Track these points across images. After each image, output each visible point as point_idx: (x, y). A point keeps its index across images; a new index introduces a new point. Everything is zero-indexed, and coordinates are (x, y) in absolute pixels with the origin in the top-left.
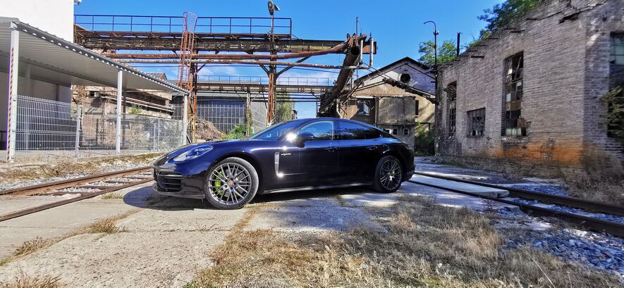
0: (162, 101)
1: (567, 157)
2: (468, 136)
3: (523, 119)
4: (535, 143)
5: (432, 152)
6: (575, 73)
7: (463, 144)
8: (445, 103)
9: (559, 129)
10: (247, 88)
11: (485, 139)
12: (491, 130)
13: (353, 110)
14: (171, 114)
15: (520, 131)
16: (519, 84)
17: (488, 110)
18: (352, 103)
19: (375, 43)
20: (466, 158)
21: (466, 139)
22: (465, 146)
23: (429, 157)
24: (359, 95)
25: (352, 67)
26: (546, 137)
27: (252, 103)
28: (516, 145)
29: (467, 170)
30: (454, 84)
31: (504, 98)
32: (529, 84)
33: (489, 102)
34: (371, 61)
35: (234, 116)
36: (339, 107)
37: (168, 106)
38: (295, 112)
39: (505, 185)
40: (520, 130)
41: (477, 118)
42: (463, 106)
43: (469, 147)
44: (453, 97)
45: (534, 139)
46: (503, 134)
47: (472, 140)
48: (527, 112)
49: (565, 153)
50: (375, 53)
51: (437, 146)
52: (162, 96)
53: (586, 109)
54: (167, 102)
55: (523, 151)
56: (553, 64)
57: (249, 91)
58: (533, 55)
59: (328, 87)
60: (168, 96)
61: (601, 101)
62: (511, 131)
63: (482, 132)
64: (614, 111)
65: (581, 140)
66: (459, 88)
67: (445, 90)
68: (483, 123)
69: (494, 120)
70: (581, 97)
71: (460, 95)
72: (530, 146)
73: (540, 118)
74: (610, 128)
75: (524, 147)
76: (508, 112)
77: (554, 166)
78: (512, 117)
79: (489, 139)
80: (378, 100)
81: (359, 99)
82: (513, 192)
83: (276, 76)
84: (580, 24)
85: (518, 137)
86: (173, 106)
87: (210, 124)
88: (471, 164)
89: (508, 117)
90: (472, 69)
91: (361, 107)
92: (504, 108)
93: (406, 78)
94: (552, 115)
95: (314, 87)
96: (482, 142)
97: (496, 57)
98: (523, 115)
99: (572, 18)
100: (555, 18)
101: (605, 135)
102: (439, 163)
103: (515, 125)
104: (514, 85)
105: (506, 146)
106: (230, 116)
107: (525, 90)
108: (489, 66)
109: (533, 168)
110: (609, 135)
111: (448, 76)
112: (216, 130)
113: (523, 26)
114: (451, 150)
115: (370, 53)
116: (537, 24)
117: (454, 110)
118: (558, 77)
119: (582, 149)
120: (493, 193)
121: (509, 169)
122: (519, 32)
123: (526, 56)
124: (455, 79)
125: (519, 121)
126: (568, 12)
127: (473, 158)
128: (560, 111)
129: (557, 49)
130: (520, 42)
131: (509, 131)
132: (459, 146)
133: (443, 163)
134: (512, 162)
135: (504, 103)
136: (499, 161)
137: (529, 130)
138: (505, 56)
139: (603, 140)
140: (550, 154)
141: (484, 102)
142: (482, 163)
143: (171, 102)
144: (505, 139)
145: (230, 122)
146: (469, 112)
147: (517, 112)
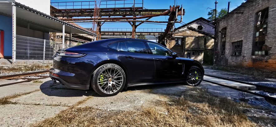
2: (232, 56)
3: (266, 46)
4: (274, 59)
8: (220, 39)
11: (241, 57)
12: (246, 52)
13: (173, 43)
15: (264, 53)
16: (265, 26)
17: (244, 41)
18: (173, 39)
20: (230, 67)
21: (231, 57)
22: (230, 60)
23: (210, 66)
24: (176, 36)
28: (261, 60)
29: (230, 73)
30: (225, 29)
31: (255, 34)
32: (272, 26)
33: (245, 37)
41: (238, 46)
42: (230, 39)
43: (232, 61)
44: (224, 35)
45: (273, 57)
46: (253, 54)
47: (234, 58)
48: (269, 42)
50: (184, 15)
51: (215, 60)
55: (266, 64)
58: (275, 8)
59: (162, 33)
63: (240, 53)
66: (228, 30)
67: (220, 32)
68: (241, 48)
69: (247, 47)
71: (228, 34)
72: (270, 60)
75: (267, 62)
76: (257, 42)
78: (259, 45)
79: (244, 57)
80: (185, 38)
81: (176, 38)
82: (259, 87)
85: (262, 56)
88: (233, 70)
89: (256, 45)
91: (177, 42)
92: (254, 40)
93: (200, 28)
96: (240, 59)
97: (250, 12)
98: (266, 44)
102: (215, 69)
103: (261, 50)
105: (254, 61)
107: (269, 29)
109: (271, 73)
111: (222, 25)
114: (222, 63)
117: (225, 42)
120: (246, 87)
121: (255, 73)
123: (270, 10)
124: (226, 26)
125: (264, 47)
127: (235, 67)
130: (266, 2)
131: (257, 52)
132: (227, 61)
133: (217, 69)
134: (257, 69)
135: (255, 37)
136: (249, 69)
137: (270, 52)
138: (256, 11)
141: (242, 37)
142: (239, 70)
144: (254, 57)
146: (233, 43)
147: (263, 42)
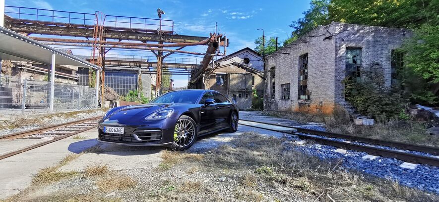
0: (70, 71)
1: (328, 111)
2: (282, 99)
4: (314, 104)
5: (262, 109)
6: (331, 67)
7: (279, 104)
8: (269, 79)
9: (324, 96)
10: (139, 64)
11: (290, 101)
12: (293, 96)
13: (213, 81)
14: (77, 81)
16: (306, 71)
17: (292, 84)
18: (213, 77)
19: (228, 40)
20: (281, 112)
21: (280, 101)
22: (280, 105)
23: (260, 112)
24: (217, 72)
25: (213, 54)
26: (319, 101)
27: (142, 75)
28: (305, 105)
29: (280, 119)
30: (274, 68)
31: (299, 78)
32: (311, 71)
33: (292, 80)
34: (225, 51)
35: (127, 83)
36: (205, 80)
37: (74, 75)
38: (172, 80)
39: (296, 127)
40: (307, 96)
41: (286, 88)
42: (279, 81)
43: (282, 105)
44: (273, 76)
45: (313, 102)
46: (299, 98)
47: (284, 102)
48: (310, 87)
49: (327, 109)
50: (228, 46)
51: (265, 105)
52: (70, 68)
53: (336, 86)
54: (74, 72)
55: (308, 108)
56: (322, 61)
57: (140, 66)
58: (312, 55)
59: (196, 65)
60: (76, 68)
61: (342, 82)
62: (303, 97)
63: (289, 97)
64: (347, 88)
65: (334, 102)
66: (277, 70)
67: (269, 71)
68: (289, 92)
69: (294, 90)
70: (333, 79)
71: (277, 75)
72: (311, 105)
73: (316, 90)
74: (346, 96)
75: (309, 106)
76: (301, 86)
77: (322, 116)
78: (303, 89)
79: (292, 101)
80: (229, 76)
81: (217, 74)
82: (299, 130)
83: (163, 58)
84: (333, 41)
85: (306, 100)
86: (78, 75)
87: (111, 89)
88: (283, 115)
89: (301, 89)
90: (283, 60)
91: (218, 80)
92: (299, 84)
93: (247, 61)
94: (321, 89)
95: (187, 65)
96: (289, 103)
97: (295, 55)
98: (308, 88)
99: (329, 38)
100: (322, 37)
101: (344, 100)
102: (266, 115)
103: (304, 94)
104: (304, 71)
105: (300, 105)
106: (124, 83)
107: (309, 74)
108: (292, 59)
109: (313, 117)
110: (346, 99)
111: (271, 63)
112: (115, 94)
113: (308, 39)
114: (273, 107)
115: (224, 46)
116: (314, 39)
117: (274, 84)
118: (324, 68)
119: (334, 107)
120: (289, 130)
121: (301, 118)
122: (306, 42)
123: (309, 56)
124: (275, 65)
125: (307, 91)
126: (328, 35)
127: (284, 112)
128: (325, 86)
129: (323, 54)
130: (306, 48)
131: (302, 97)
132: (277, 105)
133: (268, 115)
134: (303, 114)
135: (299, 81)
136: (297, 113)
137: (311, 97)
138: (299, 54)
139: (343, 102)
140: (320, 109)
141: (289, 80)
142: (288, 115)
143: (77, 72)
144: (300, 101)
145: (124, 87)
146: (282, 85)
147: (306, 87)
